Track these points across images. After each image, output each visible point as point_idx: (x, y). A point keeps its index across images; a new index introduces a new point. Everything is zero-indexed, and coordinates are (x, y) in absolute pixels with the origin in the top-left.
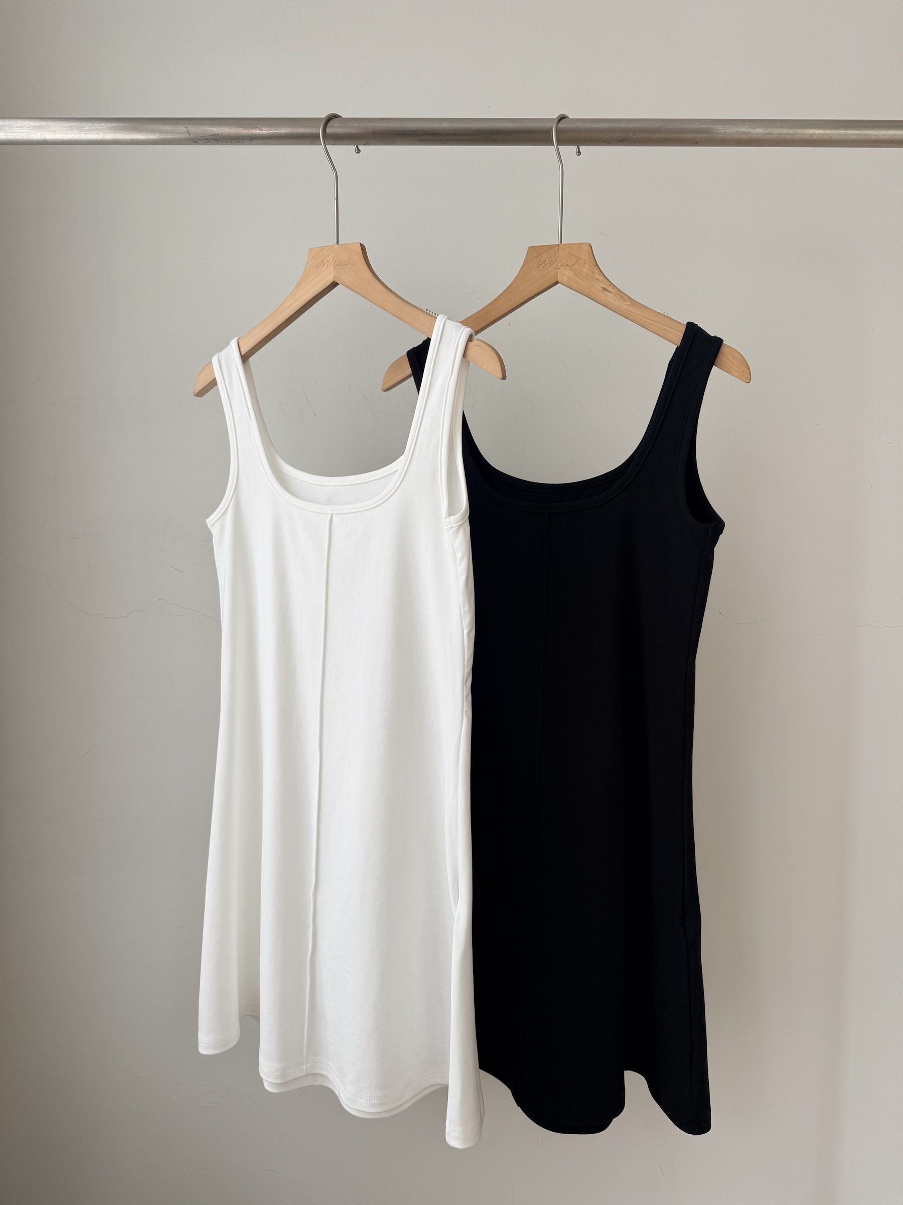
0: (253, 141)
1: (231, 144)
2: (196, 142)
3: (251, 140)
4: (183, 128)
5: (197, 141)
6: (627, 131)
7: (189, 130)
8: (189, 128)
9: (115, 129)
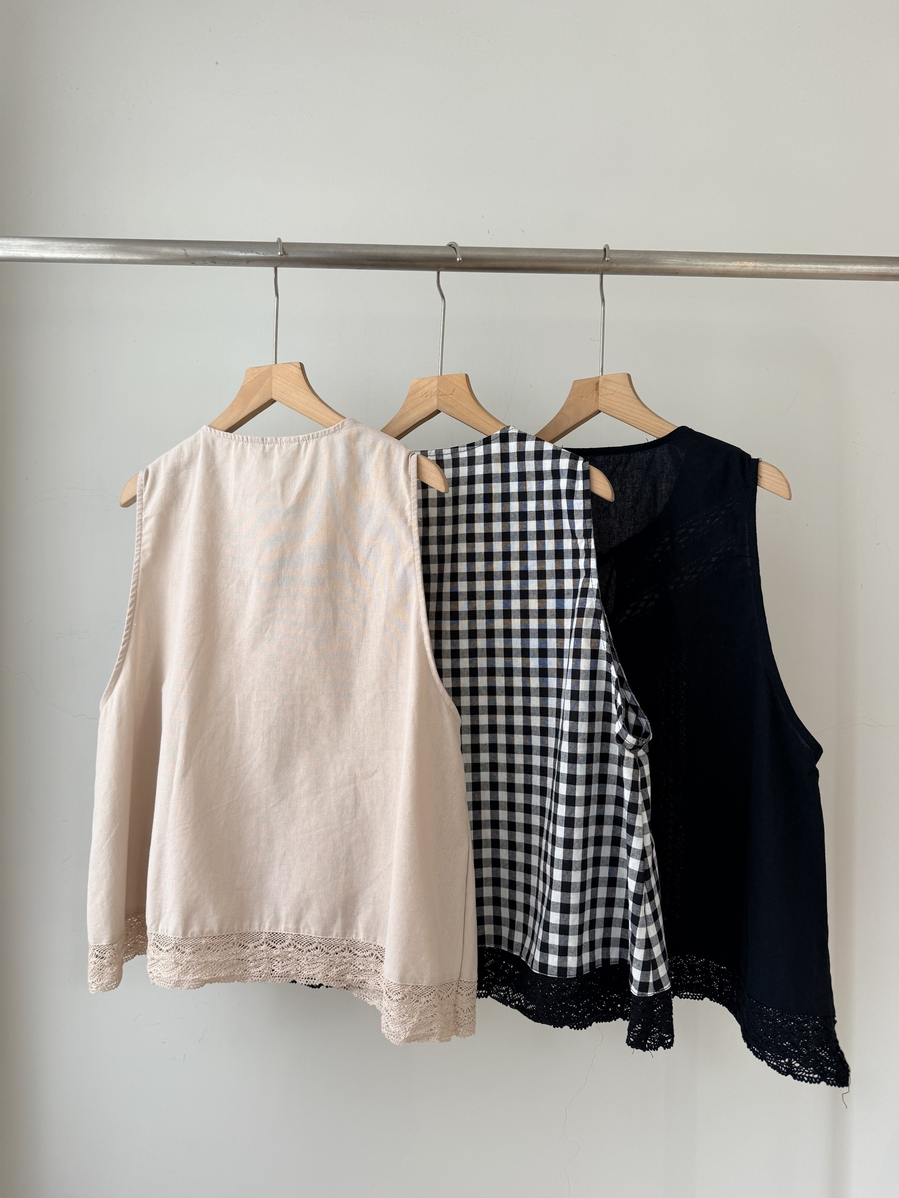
0: (250, 263)
1: (228, 265)
2: (193, 263)
3: (248, 262)
4: (181, 250)
5: (195, 262)
7: (188, 253)
8: (187, 250)
9: (113, 250)
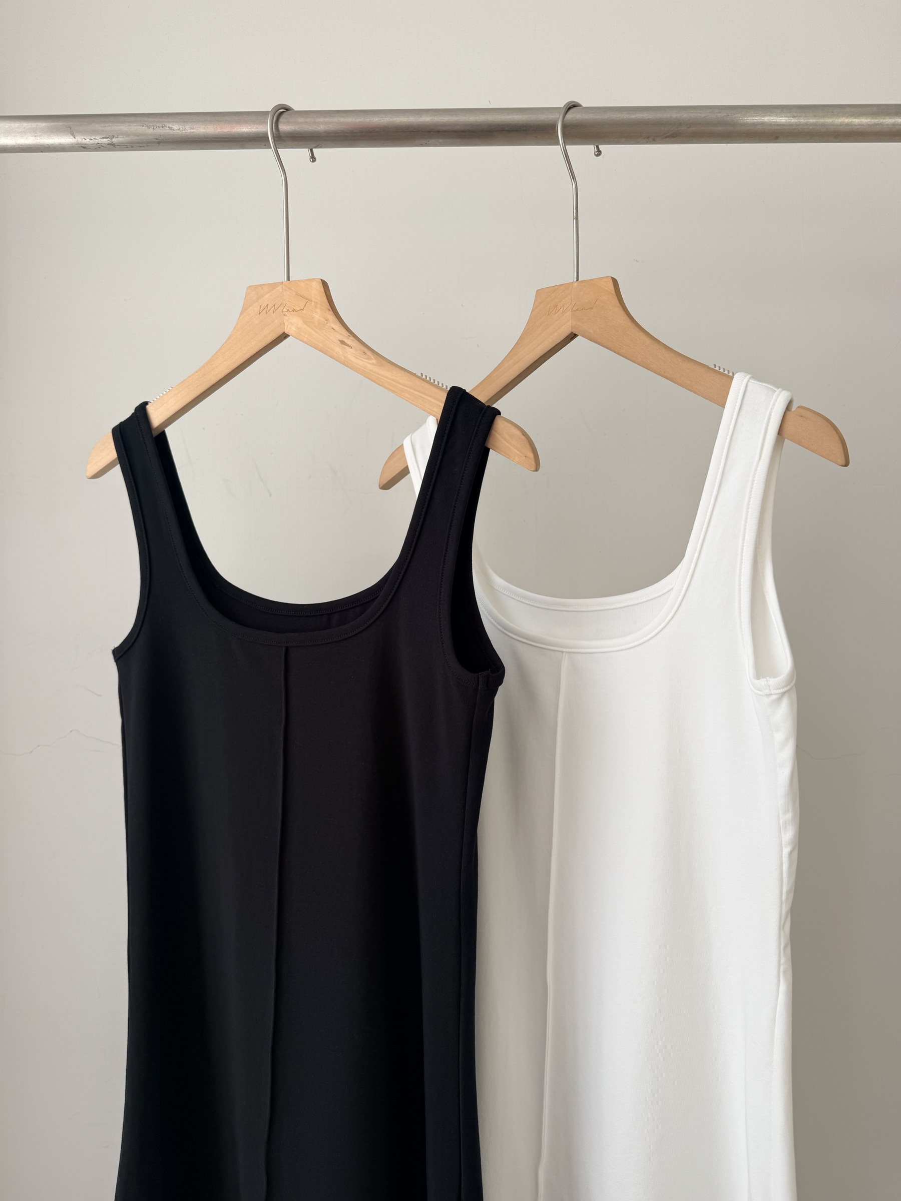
6: (679, 123)
